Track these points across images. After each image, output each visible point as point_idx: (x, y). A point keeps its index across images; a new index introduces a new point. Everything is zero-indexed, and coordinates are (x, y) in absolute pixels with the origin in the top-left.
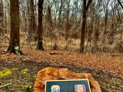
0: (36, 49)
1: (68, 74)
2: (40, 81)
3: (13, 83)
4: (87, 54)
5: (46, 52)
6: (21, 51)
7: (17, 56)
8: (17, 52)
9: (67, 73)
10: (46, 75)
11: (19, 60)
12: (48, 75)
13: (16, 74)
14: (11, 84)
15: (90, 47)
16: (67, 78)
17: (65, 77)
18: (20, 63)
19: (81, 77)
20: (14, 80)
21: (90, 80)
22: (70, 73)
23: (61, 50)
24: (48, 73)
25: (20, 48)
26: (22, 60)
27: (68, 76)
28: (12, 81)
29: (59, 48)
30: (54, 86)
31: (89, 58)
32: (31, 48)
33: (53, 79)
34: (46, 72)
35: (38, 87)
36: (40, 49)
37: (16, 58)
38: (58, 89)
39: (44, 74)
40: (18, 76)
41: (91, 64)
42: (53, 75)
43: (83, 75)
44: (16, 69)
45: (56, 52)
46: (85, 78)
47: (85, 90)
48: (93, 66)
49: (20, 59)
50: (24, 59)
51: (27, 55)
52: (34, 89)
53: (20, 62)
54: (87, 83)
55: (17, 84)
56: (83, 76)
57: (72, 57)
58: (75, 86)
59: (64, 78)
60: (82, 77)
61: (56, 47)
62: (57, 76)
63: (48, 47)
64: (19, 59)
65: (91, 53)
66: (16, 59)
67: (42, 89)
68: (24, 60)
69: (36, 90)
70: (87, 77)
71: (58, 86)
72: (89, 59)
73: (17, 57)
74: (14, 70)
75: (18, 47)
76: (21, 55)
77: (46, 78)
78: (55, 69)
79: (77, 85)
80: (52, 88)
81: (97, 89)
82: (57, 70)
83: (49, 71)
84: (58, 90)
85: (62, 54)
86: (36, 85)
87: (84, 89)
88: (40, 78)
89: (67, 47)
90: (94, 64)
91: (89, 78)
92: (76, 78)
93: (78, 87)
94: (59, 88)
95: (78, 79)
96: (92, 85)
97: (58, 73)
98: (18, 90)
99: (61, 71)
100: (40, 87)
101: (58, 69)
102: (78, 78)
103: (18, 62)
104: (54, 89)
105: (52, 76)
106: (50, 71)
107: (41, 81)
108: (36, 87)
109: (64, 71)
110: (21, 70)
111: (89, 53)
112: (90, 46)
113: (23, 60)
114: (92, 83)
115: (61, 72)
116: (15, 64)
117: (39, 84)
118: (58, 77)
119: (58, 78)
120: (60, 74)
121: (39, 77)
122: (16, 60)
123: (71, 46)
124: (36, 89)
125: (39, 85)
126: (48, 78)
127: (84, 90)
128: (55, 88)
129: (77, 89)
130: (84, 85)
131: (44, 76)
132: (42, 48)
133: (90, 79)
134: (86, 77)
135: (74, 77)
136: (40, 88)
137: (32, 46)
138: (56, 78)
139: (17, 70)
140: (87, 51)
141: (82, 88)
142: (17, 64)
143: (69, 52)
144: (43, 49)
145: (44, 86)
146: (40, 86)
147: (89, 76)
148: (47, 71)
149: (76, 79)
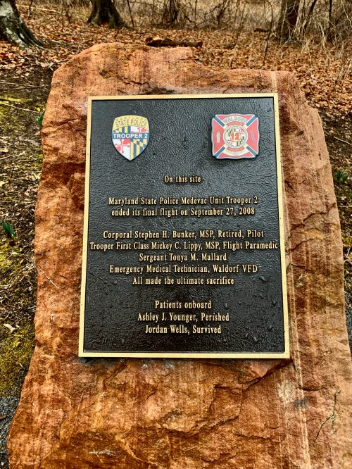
0: (89, 21)
1: (191, 74)
2: (68, 101)
3: (15, 148)
4: (306, 48)
5: (131, 36)
6: (23, 25)
7: (15, 49)
8: (9, 32)
9: (186, 69)
10: (90, 76)
11: (24, 64)
12: (101, 74)
13: (20, 118)
14: (6, 150)
15: (327, 14)
16: (183, 86)
17: (177, 85)
18: (30, 78)
19: (249, 82)
20: (14, 139)
21: (287, 99)
22: (200, 69)
23: (196, 28)
24: (102, 67)
25: (17, 13)
26: (35, 66)
27: (187, 81)
28: (9, 141)
29: (186, 17)
30: (123, 117)
31: (310, 64)
32: (69, 18)
33: (121, 92)
34: (90, 64)
35: (62, 123)
36: (103, 20)
37: (10, 55)
38: (143, 130)
39: (81, 72)
40: (28, 125)
41: (313, 89)
42: (120, 74)
43: (257, 75)
44: (19, 100)
45: (173, 34)
46: (266, 87)
47: (256, 137)
48: (318, 96)
49: (26, 60)
50: (42, 61)
51: (52, 45)
52: (45, 130)
53: (27, 74)
54: (271, 110)
55: (28, 153)
56: (259, 79)
57: (242, 57)
58: (213, 119)
59: (169, 87)
60: (251, 86)
61: (176, 12)
62: (137, 81)
63: (141, 13)
64: (23, 61)
65: (324, 39)
66: (10, 62)
67: (77, 130)
68: (43, 65)
69: (53, 135)
70: (275, 84)
71: (140, 117)
72: (311, 69)
73: (14, 52)
74: (10, 102)
75: (10, 8)
76: (28, 45)
77: (93, 88)
78: (133, 51)
79: (222, 118)
80: (115, 127)
81: (309, 138)
82: (140, 53)
83: (106, 56)
84: (140, 136)
85: (200, 44)
86: (51, 116)
87: (252, 132)
88: (67, 87)
89: (221, 14)
90: (326, 89)
91: (281, 91)
92: (224, 89)
93: (228, 125)
94: (147, 127)
95: (231, 90)
96: (292, 119)
97: (146, 66)
98: (34, 170)
99: (161, 58)
100: (67, 125)
101: (146, 50)
102: (231, 87)
103: (19, 72)
104: (126, 131)
105: (119, 78)
106: (108, 59)
107: (71, 101)
108: (52, 122)
109: (172, 60)
110: (37, 104)
111: (317, 42)
112: (328, 7)
113: (40, 66)
114: (291, 113)
115: (157, 62)
116: (12, 80)
117: (65, 110)
118: (146, 86)
119: (142, 87)
120: (154, 70)
121: (62, 84)
122: (13, 66)
123: (241, 7)
124: (52, 129)
125: (64, 115)
126: (102, 87)
127: (253, 138)
128: (129, 128)
129: (222, 131)
130: (256, 116)
131: (85, 81)
132: (112, 19)
133: (284, 94)
134: (270, 84)
135: (214, 83)
136: (71, 127)
137: (71, 10)
138: (137, 88)
139: (22, 106)
140: (308, 30)
141: (246, 127)
142: (17, 81)
143: (229, 38)
144: (118, 24)
145: (84, 118)
146: (66, 121)
147: (285, 80)
148: (93, 57)
149: (224, 92)
